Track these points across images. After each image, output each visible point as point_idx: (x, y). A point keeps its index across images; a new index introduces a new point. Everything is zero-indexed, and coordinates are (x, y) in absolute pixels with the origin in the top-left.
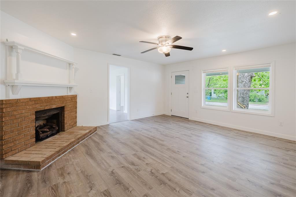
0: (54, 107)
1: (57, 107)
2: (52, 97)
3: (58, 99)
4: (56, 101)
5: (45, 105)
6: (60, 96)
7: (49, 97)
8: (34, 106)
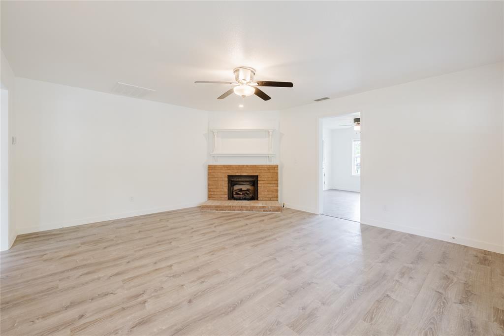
0: (245, 174)
1: (248, 175)
3: (249, 167)
4: (247, 169)
5: (236, 171)
8: (227, 171)
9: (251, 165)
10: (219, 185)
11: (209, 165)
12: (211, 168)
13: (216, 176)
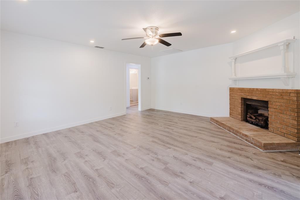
0: (255, 98)
1: (258, 99)
2: (253, 89)
3: (259, 91)
4: (257, 93)
5: (247, 94)
6: (262, 89)
7: (250, 89)
8: (241, 94)
9: (261, 89)
10: (236, 105)
11: (230, 88)
12: (232, 90)
13: (234, 97)
